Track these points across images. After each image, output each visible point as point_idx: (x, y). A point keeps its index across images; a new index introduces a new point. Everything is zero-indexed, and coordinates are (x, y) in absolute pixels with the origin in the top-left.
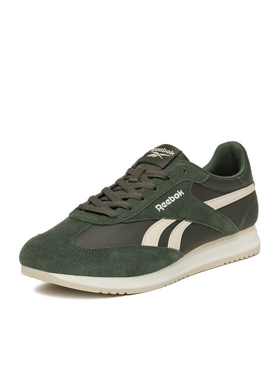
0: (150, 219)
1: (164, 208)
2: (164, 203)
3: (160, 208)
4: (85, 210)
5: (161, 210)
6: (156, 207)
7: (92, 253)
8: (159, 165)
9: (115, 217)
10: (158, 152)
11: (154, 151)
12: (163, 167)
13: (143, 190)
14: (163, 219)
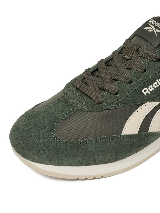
0: (135, 104)
1: (150, 91)
2: (151, 86)
3: (146, 92)
4: (77, 88)
5: (147, 94)
6: (143, 91)
7: (70, 145)
8: (153, 44)
9: (100, 103)
10: (154, 25)
11: (151, 24)
12: (156, 47)
13: (133, 71)
14: (148, 103)
